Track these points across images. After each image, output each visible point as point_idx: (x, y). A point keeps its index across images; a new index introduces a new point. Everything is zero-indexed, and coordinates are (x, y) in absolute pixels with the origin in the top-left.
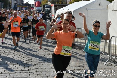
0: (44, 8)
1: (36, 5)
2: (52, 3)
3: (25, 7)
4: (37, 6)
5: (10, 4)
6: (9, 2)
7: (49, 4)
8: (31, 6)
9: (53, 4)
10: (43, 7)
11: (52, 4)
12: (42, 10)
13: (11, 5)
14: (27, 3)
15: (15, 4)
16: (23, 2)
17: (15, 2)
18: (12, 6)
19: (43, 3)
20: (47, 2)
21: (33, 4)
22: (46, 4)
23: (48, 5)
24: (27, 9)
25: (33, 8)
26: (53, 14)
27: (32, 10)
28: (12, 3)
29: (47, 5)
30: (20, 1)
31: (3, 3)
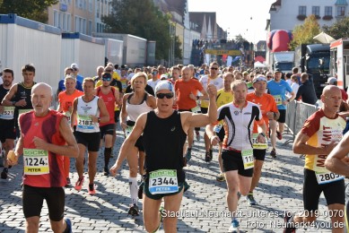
0: (303, 54)
1: (275, 46)
2: (336, 34)
3: (231, 52)
4: (277, 50)
5: (178, 44)
6: (176, 38)
7: (325, 38)
8: (255, 49)
9: (341, 40)
10: (299, 52)
11: (336, 38)
12: (297, 65)
13: (181, 47)
14: (240, 37)
15: (196, 43)
16: (225, 34)
17: (196, 36)
18: (187, 51)
19: (300, 38)
20: (316, 32)
21: (261, 43)
22: (312, 42)
23: (318, 42)
24: (238, 61)
25: (262, 56)
26: (340, 79)
27: (257, 64)
28: (186, 41)
29: (316, 45)
30: (215, 33)
31: (153, 44)
